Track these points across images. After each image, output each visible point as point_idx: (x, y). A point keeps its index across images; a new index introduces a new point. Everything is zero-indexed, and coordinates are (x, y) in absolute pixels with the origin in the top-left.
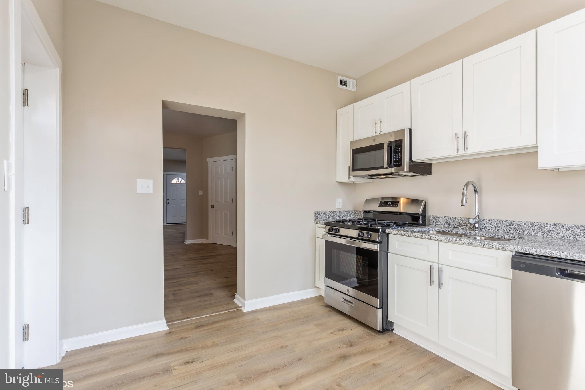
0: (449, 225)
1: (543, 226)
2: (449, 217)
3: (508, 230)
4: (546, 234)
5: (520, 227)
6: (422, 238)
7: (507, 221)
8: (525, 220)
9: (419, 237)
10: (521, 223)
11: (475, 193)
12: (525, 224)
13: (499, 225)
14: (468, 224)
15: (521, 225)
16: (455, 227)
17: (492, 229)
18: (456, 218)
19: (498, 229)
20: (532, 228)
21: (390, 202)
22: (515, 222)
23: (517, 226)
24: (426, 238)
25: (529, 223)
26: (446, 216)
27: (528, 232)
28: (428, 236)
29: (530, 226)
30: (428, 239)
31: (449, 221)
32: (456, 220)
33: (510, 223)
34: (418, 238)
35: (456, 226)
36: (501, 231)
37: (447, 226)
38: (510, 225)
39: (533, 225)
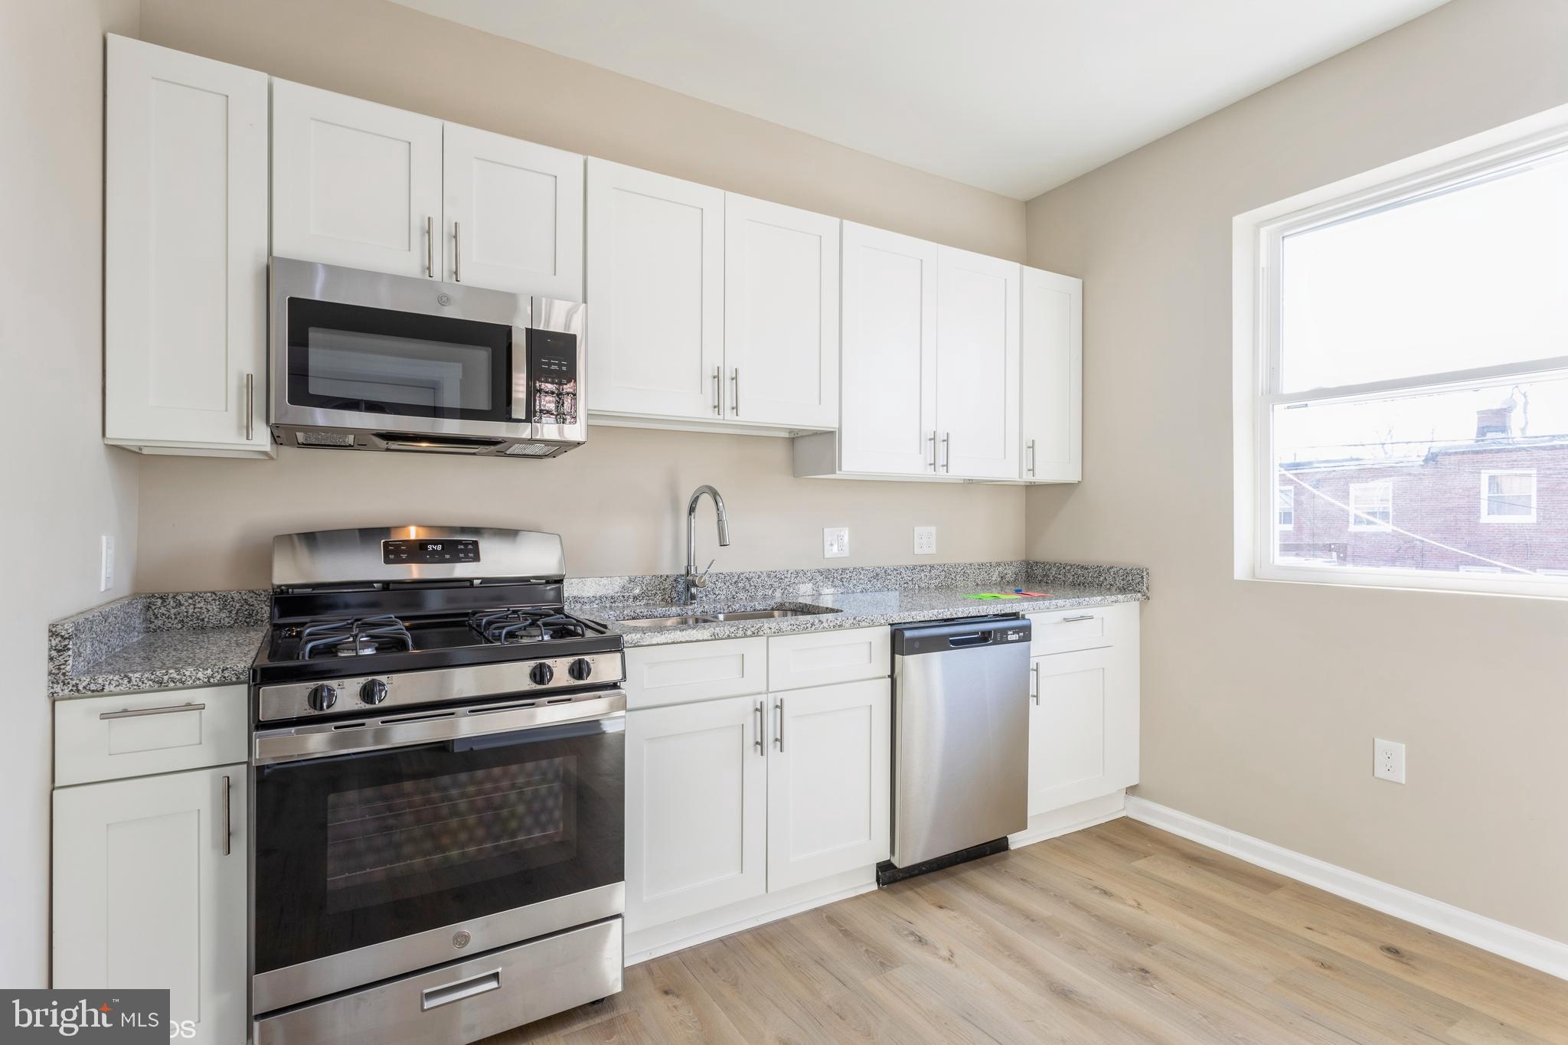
1: (783, 577)
3: (734, 593)
4: (786, 591)
6: (736, 637)
7: (731, 575)
8: (758, 570)
10: (753, 574)
11: (690, 514)
12: (759, 577)
13: (719, 585)
15: (753, 579)
17: (706, 595)
19: (717, 593)
20: (769, 583)
21: (435, 542)
22: (744, 575)
23: (747, 583)
25: (765, 573)
29: (766, 579)
30: (754, 635)
33: (736, 577)
34: (726, 639)
36: (723, 597)
38: (736, 581)
39: (769, 576)
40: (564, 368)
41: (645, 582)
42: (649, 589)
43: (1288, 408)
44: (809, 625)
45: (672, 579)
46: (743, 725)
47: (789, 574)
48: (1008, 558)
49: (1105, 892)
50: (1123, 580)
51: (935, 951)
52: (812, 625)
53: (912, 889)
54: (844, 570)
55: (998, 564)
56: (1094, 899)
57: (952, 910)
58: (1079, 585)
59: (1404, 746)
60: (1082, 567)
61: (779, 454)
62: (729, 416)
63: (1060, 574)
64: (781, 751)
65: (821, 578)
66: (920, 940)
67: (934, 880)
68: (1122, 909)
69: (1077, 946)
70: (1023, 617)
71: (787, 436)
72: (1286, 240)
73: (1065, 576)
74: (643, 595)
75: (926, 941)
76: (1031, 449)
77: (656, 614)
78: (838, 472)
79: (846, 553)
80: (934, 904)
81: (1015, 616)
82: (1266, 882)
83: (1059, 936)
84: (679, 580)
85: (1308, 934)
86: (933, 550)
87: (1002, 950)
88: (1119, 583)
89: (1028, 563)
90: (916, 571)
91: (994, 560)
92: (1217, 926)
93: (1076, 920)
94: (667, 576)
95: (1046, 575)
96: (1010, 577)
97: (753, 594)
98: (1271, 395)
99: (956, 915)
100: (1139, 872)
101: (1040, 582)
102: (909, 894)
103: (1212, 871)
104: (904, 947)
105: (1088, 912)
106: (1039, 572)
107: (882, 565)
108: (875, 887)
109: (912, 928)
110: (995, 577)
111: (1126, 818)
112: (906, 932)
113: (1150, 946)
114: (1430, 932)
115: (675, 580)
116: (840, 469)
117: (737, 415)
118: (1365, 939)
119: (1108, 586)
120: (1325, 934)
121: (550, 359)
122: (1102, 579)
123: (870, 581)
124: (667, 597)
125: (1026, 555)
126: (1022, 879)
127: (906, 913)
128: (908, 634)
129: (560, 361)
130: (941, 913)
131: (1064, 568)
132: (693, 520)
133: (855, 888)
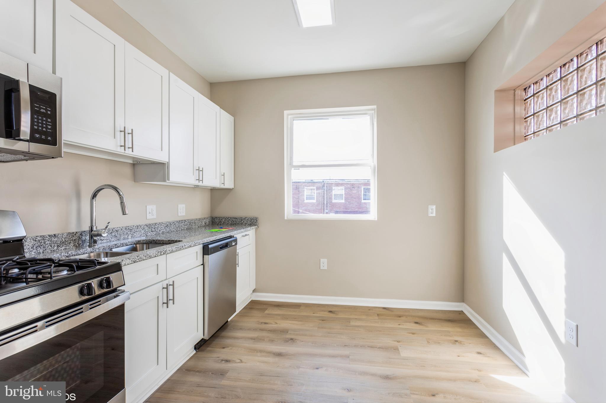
0: (44, 249)
1: (132, 229)
2: (43, 237)
5: (119, 233)
6: (157, 256)
8: (121, 226)
9: (155, 256)
10: (119, 229)
12: (122, 229)
14: (72, 240)
15: (119, 231)
16: (54, 249)
18: (55, 235)
20: (126, 232)
22: (115, 229)
23: (116, 233)
24: (161, 255)
25: (124, 228)
26: (39, 235)
27: (123, 236)
28: (163, 252)
29: (125, 230)
30: (163, 254)
31: (45, 243)
32: (56, 239)
33: (111, 231)
35: (56, 248)
37: (41, 251)
38: (111, 232)
39: (126, 229)
40: (49, 112)
41: (64, 237)
42: (66, 240)
43: (294, 169)
44: (181, 247)
45: (79, 234)
46: (158, 297)
47: (134, 227)
48: (206, 216)
49: (265, 323)
50: (250, 222)
51: (234, 362)
52: (182, 247)
53: (208, 347)
54: (156, 224)
55: (204, 219)
56: (264, 326)
57: (228, 347)
58: (234, 224)
59: (326, 260)
60: (235, 218)
61: (128, 171)
62: (129, 152)
63: (226, 221)
64: (173, 304)
65: (147, 228)
66: (227, 361)
67: (214, 341)
68: (273, 326)
69: (272, 341)
70: (233, 237)
71: (132, 163)
72: (294, 121)
73: (228, 221)
74: (63, 244)
75: (229, 360)
76: (223, 176)
77: (79, 253)
78: (167, 181)
79: (155, 217)
80: (220, 348)
81: (231, 237)
82: (297, 306)
83: (264, 340)
84: (83, 234)
85: (314, 315)
86: (184, 214)
87: (253, 351)
88: (249, 222)
89: (212, 218)
90: (180, 223)
91: (203, 217)
92: (296, 321)
93: (264, 334)
94: (76, 233)
95: (220, 222)
96: (207, 223)
97: (119, 238)
98: (291, 165)
99: (230, 348)
100: (269, 314)
101: (218, 224)
102: (209, 349)
103: (284, 308)
104: (224, 366)
105: (266, 330)
106: (217, 221)
107: (168, 221)
108: (195, 352)
109: (221, 358)
110: (203, 224)
111: (252, 300)
112: (220, 361)
113: (287, 332)
114: (333, 305)
115: (81, 234)
116: (169, 180)
117: (133, 152)
118: (324, 311)
119: (245, 224)
120: (317, 313)
121: (40, 105)
122: (242, 222)
123: (165, 228)
124: (76, 244)
125: (211, 215)
126: (240, 329)
127: (215, 355)
128: (210, 246)
129: (46, 107)
130: (224, 350)
131: (228, 219)
132: (94, 202)
133: (188, 355)
